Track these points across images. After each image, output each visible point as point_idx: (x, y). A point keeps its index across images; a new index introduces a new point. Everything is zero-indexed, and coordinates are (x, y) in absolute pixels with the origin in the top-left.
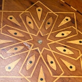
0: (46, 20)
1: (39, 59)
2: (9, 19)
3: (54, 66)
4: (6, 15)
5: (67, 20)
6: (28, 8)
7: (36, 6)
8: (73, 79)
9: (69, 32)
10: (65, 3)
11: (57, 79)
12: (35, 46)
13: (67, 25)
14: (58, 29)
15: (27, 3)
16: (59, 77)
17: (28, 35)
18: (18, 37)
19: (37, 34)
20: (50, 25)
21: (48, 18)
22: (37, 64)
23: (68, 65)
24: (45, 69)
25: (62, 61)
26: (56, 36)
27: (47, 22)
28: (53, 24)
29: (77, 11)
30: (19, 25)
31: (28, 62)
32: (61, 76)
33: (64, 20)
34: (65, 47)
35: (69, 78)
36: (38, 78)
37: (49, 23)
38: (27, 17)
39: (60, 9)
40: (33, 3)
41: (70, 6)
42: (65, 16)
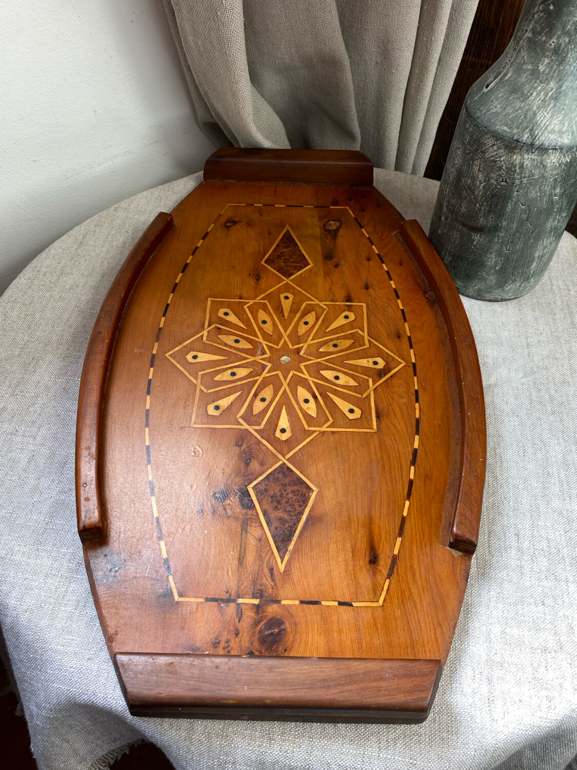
0: (338, 338)
1: (251, 379)
2: (282, 296)
3: (258, 406)
4: (287, 288)
5: (375, 363)
6: (333, 301)
7: (350, 308)
8: (263, 448)
9: (352, 383)
10: (409, 338)
11: (239, 427)
12: (269, 360)
13: (365, 371)
14: (339, 364)
15: (341, 294)
16: (246, 426)
17: (280, 337)
18: (261, 329)
19: (296, 346)
20: (332, 349)
21: (345, 337)
22: (239, 383)
23: (284, 422)
24: (240, 401)
25: (280, 411)
26: (322, 372)
27: (335, 342)
28: (342, 351)
29: (414, 364)
30: (286, 314)
31: (229, 372)
32: (251, 429)
33: (371, 360)
34: (315, 397)
35: (259, 442)
36: (214, 402)
37: (335, 346)
38: (314, 313)
39: (386, 341)
40: (351, 302)
41: (411, 347)
42: (381, 354)
